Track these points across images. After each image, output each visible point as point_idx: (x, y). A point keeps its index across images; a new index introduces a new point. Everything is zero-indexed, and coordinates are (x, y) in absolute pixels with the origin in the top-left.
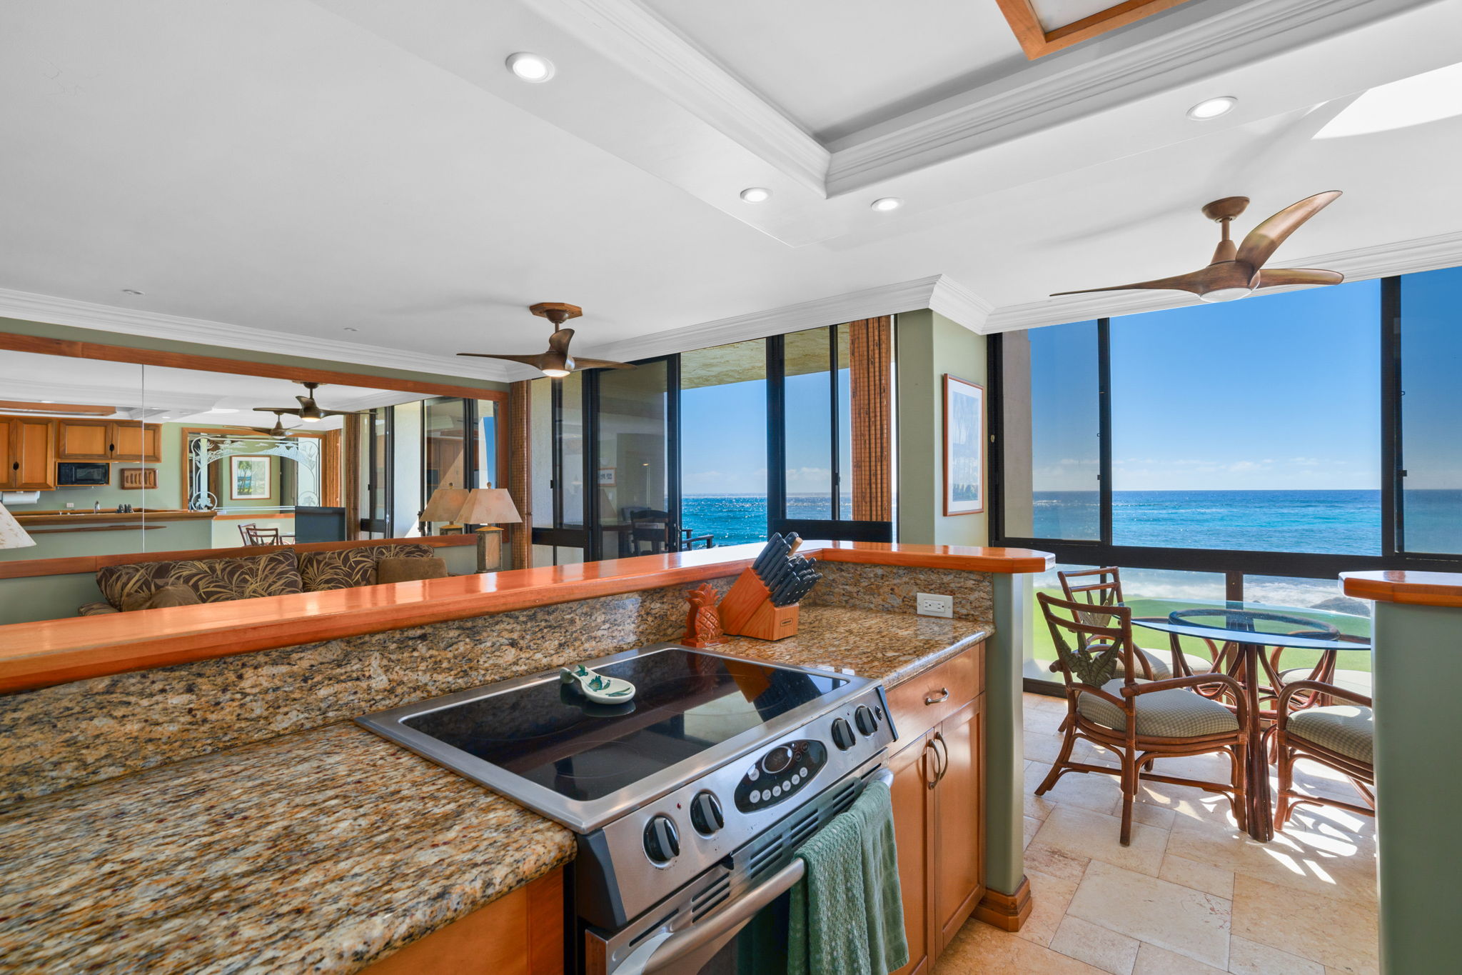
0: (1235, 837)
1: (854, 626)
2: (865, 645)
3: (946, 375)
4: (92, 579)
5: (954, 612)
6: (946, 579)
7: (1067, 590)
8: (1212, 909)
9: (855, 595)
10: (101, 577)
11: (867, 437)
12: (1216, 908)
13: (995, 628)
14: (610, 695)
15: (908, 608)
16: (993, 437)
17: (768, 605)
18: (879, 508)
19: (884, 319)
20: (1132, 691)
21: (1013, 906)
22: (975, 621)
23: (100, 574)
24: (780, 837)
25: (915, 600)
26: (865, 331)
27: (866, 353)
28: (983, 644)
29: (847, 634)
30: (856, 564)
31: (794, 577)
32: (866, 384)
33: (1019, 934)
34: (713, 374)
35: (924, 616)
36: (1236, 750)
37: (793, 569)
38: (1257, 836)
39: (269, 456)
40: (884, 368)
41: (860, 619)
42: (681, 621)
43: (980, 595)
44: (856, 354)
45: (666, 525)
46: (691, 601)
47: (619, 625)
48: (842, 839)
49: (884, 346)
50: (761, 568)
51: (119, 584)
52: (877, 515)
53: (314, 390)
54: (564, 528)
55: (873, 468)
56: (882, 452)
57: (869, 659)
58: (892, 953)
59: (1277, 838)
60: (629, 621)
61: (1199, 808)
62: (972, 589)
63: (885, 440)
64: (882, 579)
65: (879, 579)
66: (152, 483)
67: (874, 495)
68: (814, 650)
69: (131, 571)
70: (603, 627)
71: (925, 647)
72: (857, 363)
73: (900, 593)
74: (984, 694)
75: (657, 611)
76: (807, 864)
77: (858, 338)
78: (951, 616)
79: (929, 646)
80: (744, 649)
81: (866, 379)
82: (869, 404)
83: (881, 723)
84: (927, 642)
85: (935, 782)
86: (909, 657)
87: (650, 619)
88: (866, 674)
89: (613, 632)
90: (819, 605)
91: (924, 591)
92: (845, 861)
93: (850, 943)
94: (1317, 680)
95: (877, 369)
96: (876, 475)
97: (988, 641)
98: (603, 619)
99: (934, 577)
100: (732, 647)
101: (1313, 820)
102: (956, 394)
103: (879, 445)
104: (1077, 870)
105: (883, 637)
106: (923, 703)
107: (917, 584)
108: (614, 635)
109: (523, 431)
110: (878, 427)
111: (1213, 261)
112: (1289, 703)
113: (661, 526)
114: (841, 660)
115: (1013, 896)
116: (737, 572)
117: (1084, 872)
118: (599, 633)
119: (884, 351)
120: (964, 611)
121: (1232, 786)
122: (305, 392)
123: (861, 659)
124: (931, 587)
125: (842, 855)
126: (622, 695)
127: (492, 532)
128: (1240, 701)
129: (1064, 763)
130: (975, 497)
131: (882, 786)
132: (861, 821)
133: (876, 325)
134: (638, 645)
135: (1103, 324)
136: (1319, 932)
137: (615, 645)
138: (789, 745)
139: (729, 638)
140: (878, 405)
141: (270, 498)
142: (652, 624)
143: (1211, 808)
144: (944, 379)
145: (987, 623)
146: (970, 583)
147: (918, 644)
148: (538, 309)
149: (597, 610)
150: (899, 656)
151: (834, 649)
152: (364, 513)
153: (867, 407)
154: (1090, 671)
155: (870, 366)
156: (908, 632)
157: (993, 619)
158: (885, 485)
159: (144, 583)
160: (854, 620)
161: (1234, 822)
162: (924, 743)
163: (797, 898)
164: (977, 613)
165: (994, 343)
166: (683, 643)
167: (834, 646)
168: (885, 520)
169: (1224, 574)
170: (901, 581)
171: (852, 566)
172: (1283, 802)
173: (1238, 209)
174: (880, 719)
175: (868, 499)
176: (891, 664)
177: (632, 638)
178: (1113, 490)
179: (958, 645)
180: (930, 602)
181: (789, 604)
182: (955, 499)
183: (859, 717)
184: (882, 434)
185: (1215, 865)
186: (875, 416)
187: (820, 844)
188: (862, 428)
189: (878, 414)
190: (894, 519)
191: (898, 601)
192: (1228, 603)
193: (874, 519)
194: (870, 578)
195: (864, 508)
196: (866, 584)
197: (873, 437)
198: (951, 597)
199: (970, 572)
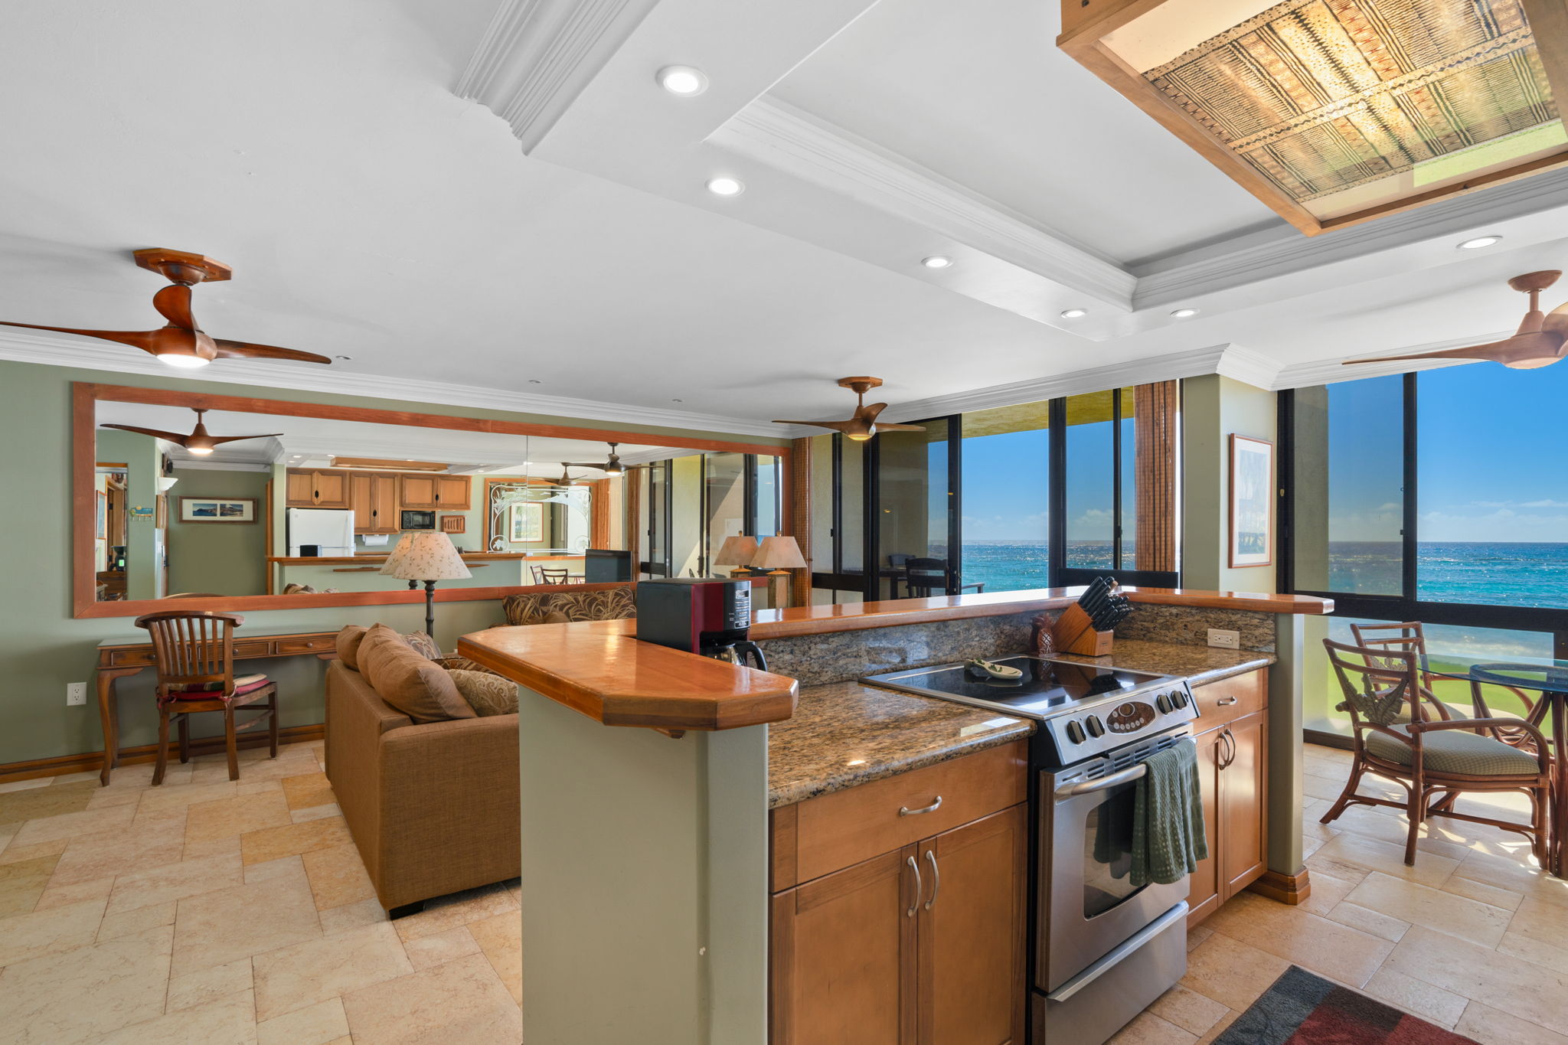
0: (1535, 872)
1: (1155, 651)
2: (1170, 663)
3: (1233, 434)
4: (500, 604)
5: (1241, 645)
6: (1234, 618)
7: (1361, 641)
9: (1153, 630)
10: (506, 603)
11: (1151, 493)
13: (1278, 658)
15: (1200, 640)
16: (1282, 492)
17: (1092, 629)
18: (1163, 560)
19: (1169, 383)
20: (1419, 727)
21: (1292, 884)
22: (1259, 651)
23: (505, 601)
25: (1206, 634)
26: (1150, 395)
27: (1151, 415)
28: (1267, 668)
29: (1152, 655)
30: (1153, 604)
31: (1113, 609)
35: (1213, 647)
36: (1538, 793)
37: (1111, 604)
39: (542, 503)
40: (1169, 429)
41: (1158, 649)
42: (1026, 638)
43: (1266, 630)
44: (1141, 416)
46: (1033, 625)
47: (985, 639)
48: (1168, 762)
49: (1169, 408)
50: (1084, 603)
51: (519, 609)
52: (1160, 566)
53: (615, 447)
54: (843, 573)
55: (1157, 522)
56: (1166, 507)
57: (1173, 668)
58: (1197, 849)
60: (990, 637)
62: (1257, 626)
63: (1169, 496)
64: (1176, 617)
65: (1174, 617)
66: (462, 528)
67: (1157, 547)
68: (1129, 662)
69: (525, 599)
72: (1142, 424)
73: (1193, 629)
74: (1267, 709)
76: (1148, 769)
77: (1143, 401)
78: (1238, 648)
81: (1151, 440)
82: (1154, 463)
84: (1218, 662)
85: (1225, 766)
86: (1205, 669)
87: (1002, 636)
91: (1214, 627)
92: (1170, 775)
93: (1173, 823)
96: (1160, 529)
97: (1270, 668)
99: (1223, 616)
102: (1243, 452)
103: (1163, 501)
104: (1357, 875)
106: (1216, 704)
107: (1208, 622)
109: (805, 483)
110: (1163, 484)
113: (940, 573)
114: (1152, 668)
117: (1364, 877)
119: (1169, 413)
120: (1249, 644)
121: (1532, 827)
122: (608, 449)
124: (1220, 624)
125: (1168, 771)
127: (781, 575)
128: (1543, 750)
129: (1350, 795)
130: (1262, 550)
132: (1179, 756)
133: (1162, 389)
135: (1410, 379)
138: (1132, 704)
139: (1063, 651)
140: (1163, 464)
141: (543, 541)
142: (1006, 639)
143: (1510, 851)
144: (1231, 439)
145: (1269, 653)
146: (1256, 621)
148: (843, 382)
151: (1144, 662)
152: (644, 556)
153: (1151, 465)
154: (1377, 709)
155: (1155, 427)
157: (1276, 650)
158: (1169, 538)
159: (535, 609)
160: (1154, 648)
161: (1534, 861)
162: (1216, 734)
163: (1141, 789)
164: (1261, 646)
165: (1285, 399)
168: (1169, 571)
170: (1194, 619)
173: (1548, 281)
175: (1151, 551)
176: (1192, 671)
178: (1418, 541)
179: (1244, 666)
180: (1219, 636)
181: (1105, 630)
182: (1241, 552)
184: (1166, 490)
187: (1156, 760)
188: (1147, 485)
189: (1163, 472)
190: (1178, 570)
191: (1192, 635)
192: (1555, 662)
193: (1157, 569)
194: (1166, 616)
195: (1147, 559)
196: (1162, 621)
197: (1157, 493)
198: (1238, 632)
199: (1255, 612)
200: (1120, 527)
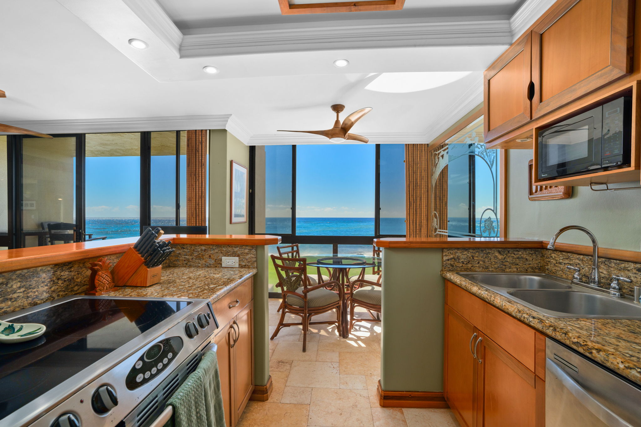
0: (338, 339)
1: (191, 275)
2: (199, 283)
3: (232, 161)
5: (239, 265)
6: (236, 250)
7: (280, 254)
8: (334, 367)
9: (191, 260)
11: (195, 186)
12: (335, 366)
13: (258, 270)
14: (22, 336)
15: (218, 264)
16: (251, 190)
17: (144, 267)
18: (200, 220)
19: (204, 131)
20: (306, 291)
21: (266, 390)
22: (249, 268)
24: (157, 396)
25: (221, 260)
26: (194, 136)
27: (195, 146)
28: (253, 278)
29: (188, 279)
30: (191, 245)
31: (159, 251)
32: (195, 161)
33: (268, 401)
34: (107, 150)
35: (225, 267)
36: (338, 308)
37: (158, 247)
38: (344, 337)
40: (204, 154)
41: (194, 271)
42: (85, 281)
43: (251, 256)
44: (190, 146)
45: (74, 231)
46: (92, 269)
47: (33, 289)
48: (194, 387)
49: (204, 144)
50: (138, 248)
52: (199, 224)
55: (197, 201)
56: (202, 194)
57: (202, 290)
59: (350, 336)
60: (42, 285)
61: (327, 331)
62: (247, 254)
63: (203, 188)
64: (205, 251)
65: (203, 252)
67: (197, 214)
68: (171, 288)
70: (19, 291)
71: (228, 281)
72: (190, 150)
73: (214, 258)
74: (253, 300)
75: (65, 277)
76: (174, 408)
77: (191, 138)
79: (230, 281)
80: (128, 293)
81: (195, 159)
82: (196, 171)
83: (211, 321)
84: (229, 279)
85: (234, 345)
86: (222, 287)
87: (60, 282)
88: (201, 297)
89: (28, 293)
90: (172, 267)
91: (225, 256)
92: (196, 398)
94: (360, 279)
95: (200, 154)
96: (199, 204)
97: (254, 276)
98: (18, 286)
99: (230, 249)
100: (121, 293)
101: (359, 327)
102: (236, 170)
103: (200, 191)
104: (288, 367)
105: (207, 279)
106: (228, 308)
107: (222, 253)
108: (29, 295)
110: (200, 182)
111: (334, 127)
112: (353, 288)
113: (71, 232)
114: (187, 292)
115: (266, 385)
116: (123, 251)
117: (291, 367)
118: (15, 295)
119: (204, 146)
120: (244, 264)
121: (337, 321)
123: (197, 290)
124: (228, 254)
125: (194, 396)
126: (33, 333)
128: (340, 290)
129: (281, 324)
130: (243, 216)
131: (212, 352)
132: (203, 374)
133: (200, 133)
134: (51, 299)
135: (294, 146)
136: (363, 365)
137: (29, 301)
138: (161, 342)
139: (118, 288)
140: (200, 171)
142: (62, 285)
143: (330, 330)
144: (231, 162)
145: (254, 268)
146: (247, 251)
147: (225, 280)
149: (13, 280)
150: (217, 287)
151: (182, 287)
153: (194, 172)
154: (291, 285)
155: (197, 152)
156: (219, 275)
157: (257, 266)
158: (203, 210)
160: (192, 272)
161: (338, 334)
162: (228, 326)
164: (250, 264)
165: (252, 150)
166: (86, 294)
167: (182, 286)
168: (203, 225)
169: (332, 245)
170: (214, 252)
171: (188, 245)
172: (351, 322)
173: (341, 109)
174: (210, 318)
175: (195, 216)
176: (213, 291)
177: (45, 295)
179: (243, 278)
180: (228, 261)
181: (156, 266)
182: (235, 217)
183: (199, 320)
184: (202, 185)
185: (333, 351)
186: (199, 177)
187: (181, 394)
188: (192, 182)
189: (200, 176)
190: (207, 225)
191: (213, 261)
192: (333, 255)
193: (198, 225)
194: (199, 251)
195: (192, 220)
196: (197, 254)
197: (197, 186)
198: (238, 258)
199: (247, 246)
200: (179, 204)
